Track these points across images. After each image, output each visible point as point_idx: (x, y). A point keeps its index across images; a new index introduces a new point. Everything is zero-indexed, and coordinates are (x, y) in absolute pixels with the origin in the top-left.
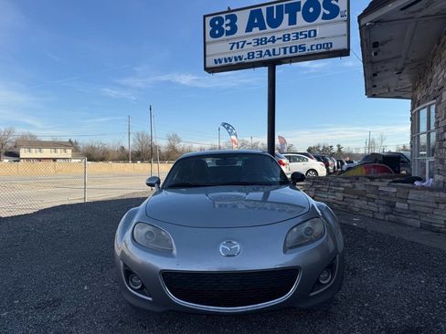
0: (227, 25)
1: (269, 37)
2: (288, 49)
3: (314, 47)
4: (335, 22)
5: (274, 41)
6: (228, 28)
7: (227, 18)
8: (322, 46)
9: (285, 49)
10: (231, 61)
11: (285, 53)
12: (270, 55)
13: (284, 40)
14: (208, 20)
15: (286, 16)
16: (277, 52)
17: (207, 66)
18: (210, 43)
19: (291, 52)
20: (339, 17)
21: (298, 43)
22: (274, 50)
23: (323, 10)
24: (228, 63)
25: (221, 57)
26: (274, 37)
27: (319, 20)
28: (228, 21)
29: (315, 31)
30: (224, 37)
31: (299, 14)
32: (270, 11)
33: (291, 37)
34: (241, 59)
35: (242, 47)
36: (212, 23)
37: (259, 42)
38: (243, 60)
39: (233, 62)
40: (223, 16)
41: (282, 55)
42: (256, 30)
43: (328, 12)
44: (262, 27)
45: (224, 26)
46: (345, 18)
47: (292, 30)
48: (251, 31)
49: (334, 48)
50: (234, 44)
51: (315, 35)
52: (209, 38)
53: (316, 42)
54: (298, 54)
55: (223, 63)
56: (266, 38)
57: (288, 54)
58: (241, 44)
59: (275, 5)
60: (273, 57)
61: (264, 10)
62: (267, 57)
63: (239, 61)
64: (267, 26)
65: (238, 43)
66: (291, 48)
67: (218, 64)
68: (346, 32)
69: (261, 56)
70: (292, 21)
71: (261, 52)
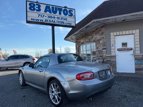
0: (36, 7)
1: (53, 16)
2: (59, 22)
3: (67, 23)
4: (72, 17)
5: (54, 18)
6: (37, 9)
7: (37, 5)
8: (69, 24)
9: (58, 21)
10: (38, 20)
11: (58, 23)
12: (53, 22)
13: (58, 19)
14: (28, 3)
15: (58, 12)
16: (56, 22)
17: (28, 20)
18: (29, 12)
19: (60, 23)
20: (73, 17)
21: (62, 21)
22: (54, 21)
23: (69, 13)
24: (37, 21)
25: (34, 18)
26: (54, 17)
27: (68, 16)
28: (37, 6)
29: (67, 19)
30: (35, 11)
31: (62, 12)
32: (53, 8)
33: (60, 18)
34: (43, 21)
35: (43, 17)
36: (30, 4)
37: (49, 17)
38: (43, 22)
39: (39, 21)
40: (35, 4)
41: (57, 23)
42: (48, 13)
43: (70, 14)
44: (50, 12)
45: (35, 7)
46: (74, 17)
47: (60, 16)
48: (46, 12)
49: (72, 25)
50: (40, 15)
51: (67, 20)
52: (28, 10)
53: (67, 22)
54: (62, 24)
55: (35, 21)
56: (52, 16)
57: (59, 24)
58: (42, 16)
59: (54, 7)
60: (54, 23)
61: (51, 7)
62: (52, 23)
63: (42, 21)
64: (52, 13)
65: (41, 15)
66: (60, 22)
67: (33, 21)
68: (74, 21)
69: (50, 22)
70: (60, 14)
71: (50, 20)
